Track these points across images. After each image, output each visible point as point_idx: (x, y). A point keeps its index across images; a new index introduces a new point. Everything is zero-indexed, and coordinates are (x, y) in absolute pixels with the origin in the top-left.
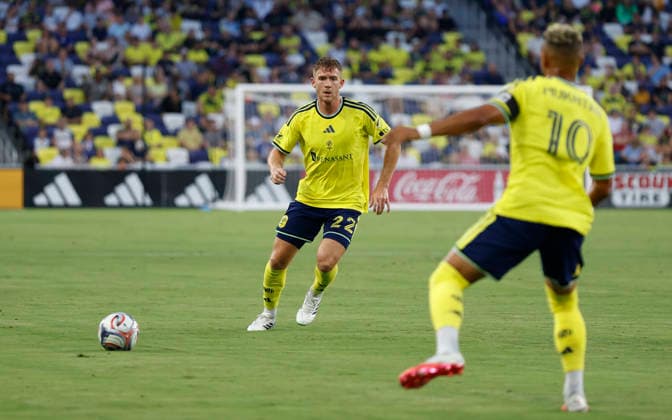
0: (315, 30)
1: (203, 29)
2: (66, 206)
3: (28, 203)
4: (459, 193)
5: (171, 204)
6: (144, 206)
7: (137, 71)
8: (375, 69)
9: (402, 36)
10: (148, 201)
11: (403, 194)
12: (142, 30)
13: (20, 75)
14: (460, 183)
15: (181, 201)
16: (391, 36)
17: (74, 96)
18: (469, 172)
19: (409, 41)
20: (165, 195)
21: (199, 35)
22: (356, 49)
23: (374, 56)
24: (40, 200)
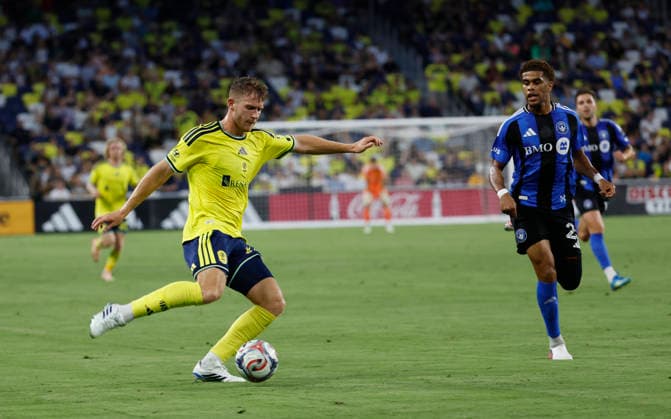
0: (276, 76)
1: (182, 77)
2: (70, 231)
3: (38, 229)
4: (403, 210)
5: (158, 227)
6: (135, 230)
7: (126, 115)
8: (329, 106)
9: (351, 79)
10: (139, 224)
11: (355, 212)
12: (132, 81)
13: (28, 122)
14: (403, 201)
15: (167, 224)
16: (343, 79)
17: (74, 138)
18: (410, 192)
19: (358, 83)
20: (153, 220)
21: (178, 83)
22: (311, 91)
23: (327, 96)
24: (48, 226)
